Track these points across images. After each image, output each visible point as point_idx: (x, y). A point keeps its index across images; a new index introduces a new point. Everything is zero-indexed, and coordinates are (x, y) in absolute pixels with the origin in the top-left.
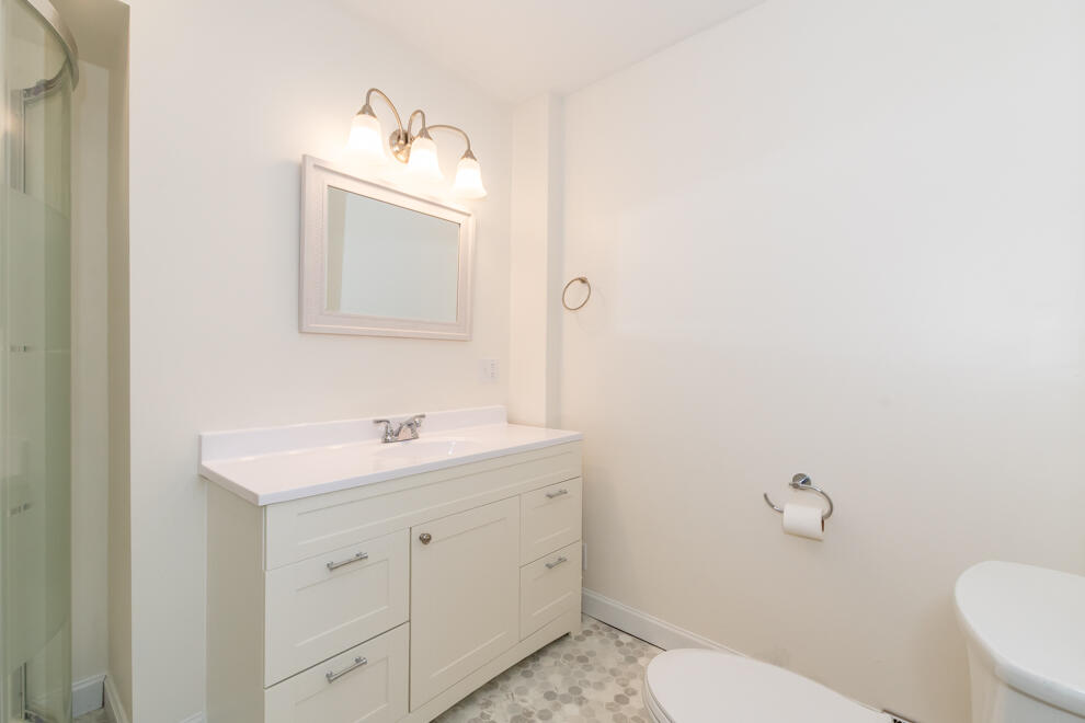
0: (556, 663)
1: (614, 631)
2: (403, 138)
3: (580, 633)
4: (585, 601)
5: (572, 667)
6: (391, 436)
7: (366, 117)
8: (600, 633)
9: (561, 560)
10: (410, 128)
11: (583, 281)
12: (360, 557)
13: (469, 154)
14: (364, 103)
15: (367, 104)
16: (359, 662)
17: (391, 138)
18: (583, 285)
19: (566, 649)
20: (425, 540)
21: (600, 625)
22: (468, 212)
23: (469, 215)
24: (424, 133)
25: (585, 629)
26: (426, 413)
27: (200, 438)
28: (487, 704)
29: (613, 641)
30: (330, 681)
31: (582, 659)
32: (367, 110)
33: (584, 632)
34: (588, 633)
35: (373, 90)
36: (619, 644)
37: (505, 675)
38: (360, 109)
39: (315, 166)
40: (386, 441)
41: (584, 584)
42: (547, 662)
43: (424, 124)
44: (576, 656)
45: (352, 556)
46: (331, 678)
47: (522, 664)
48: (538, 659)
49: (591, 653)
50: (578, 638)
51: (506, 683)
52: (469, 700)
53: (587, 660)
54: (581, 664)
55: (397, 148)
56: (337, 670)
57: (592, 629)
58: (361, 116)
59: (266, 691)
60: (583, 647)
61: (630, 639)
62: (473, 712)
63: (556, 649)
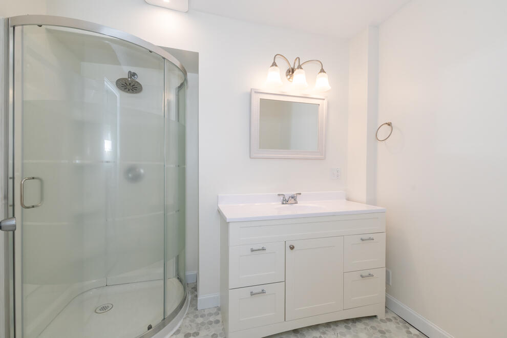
0: (365, 328)
1: (407, 324)
2: (291, 71)
3: (384, 319)
4: (387, 300)
5: (374, 334)
6: (285, 201)
7: (274, 67)
8: (398, 323)
9: (370, 275)
10: (294, 66)
11: (389, 124)
12: (263, 249)
13: (322, 71)
14: (273, 61)
15: (274, 62)
16: (263, 292)
17: (287, 72)
18: (389, 126)
19: (373, 323)
20: (292, 248)
21: (398, 318)
22: (323, 98)
23: (324, 99)
24: (300, 67)
25: (388, 317)
26: (302, 193)
27: (218, 196)
28: (324, 333)
29: (404, 330)
30: (252, 295)
31: (382, 332)
32: (274, 64)
33: (387, 319)
34: (389, 320)
35: (278, 55)
36: (409, 333)
37: (336, 323)
38: (271, 64)
39: (255, 92)
40: (283, 204)
41: (387, 291)
42: (360, 326)
43: (299, 63)
44: (378, 329)
45: (261, 248)
46: (252, 294)
47: (347, 321)
48: (355, 323)
49: (389, 331)
50: (382, 320)
51: (335, 327)
52: (316, 327)
53: (385, 333)
54: (381, 334)
55: (289, 77)
56: (254, 292)
57: (392, 319)
58: (272, 67)
59: (230, 291)
60: (384, 327)
61: (417, 332)
62: (316, 334)
63: (367, 321)
